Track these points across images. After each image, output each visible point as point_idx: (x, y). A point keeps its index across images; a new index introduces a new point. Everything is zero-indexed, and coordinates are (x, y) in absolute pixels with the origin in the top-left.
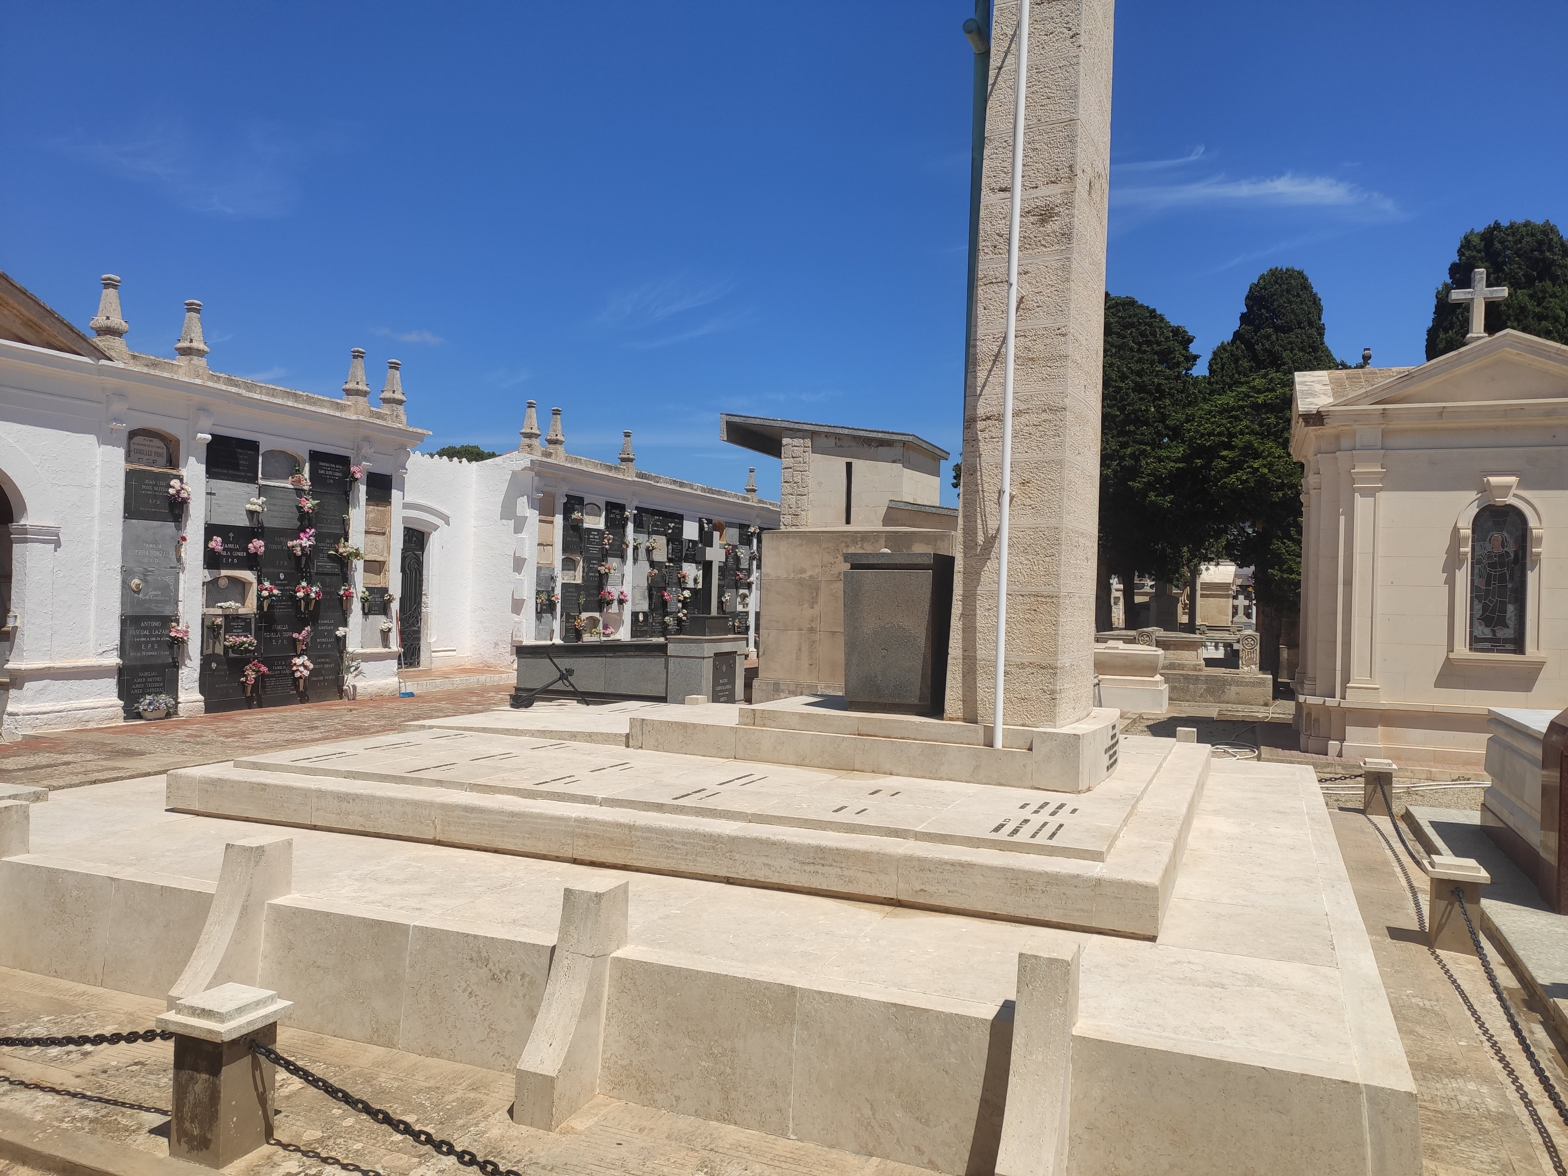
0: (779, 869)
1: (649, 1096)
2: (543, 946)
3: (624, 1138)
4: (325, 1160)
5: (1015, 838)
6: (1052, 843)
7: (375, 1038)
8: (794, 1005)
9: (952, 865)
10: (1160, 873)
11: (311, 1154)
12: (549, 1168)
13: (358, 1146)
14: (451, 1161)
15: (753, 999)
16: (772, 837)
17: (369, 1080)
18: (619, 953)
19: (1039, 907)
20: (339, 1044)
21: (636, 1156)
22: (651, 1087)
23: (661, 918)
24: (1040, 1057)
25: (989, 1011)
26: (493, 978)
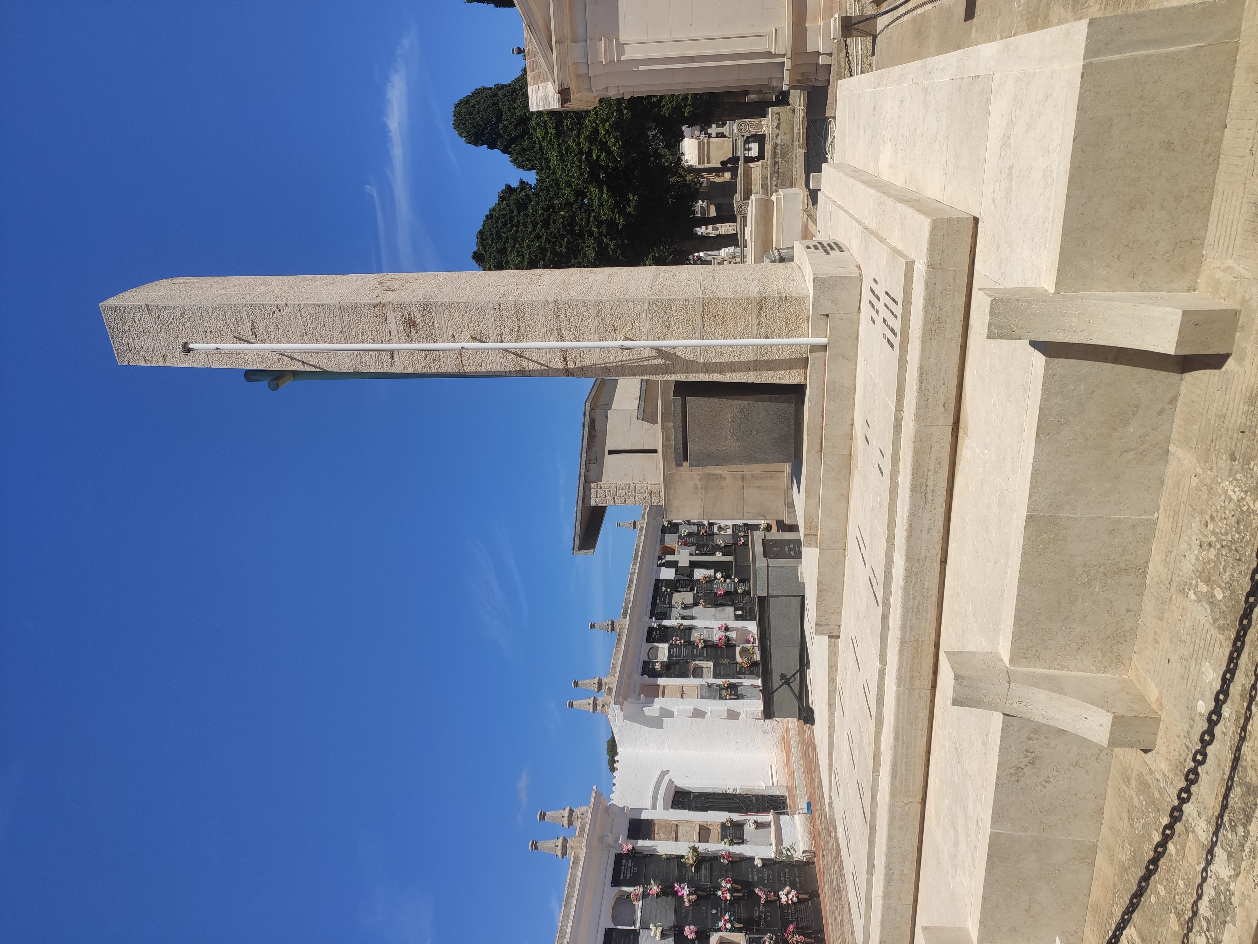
0: (932, 522)
1: (1128, 634)
2: (1003, 722)
3: (1163, 656)
4: (1195, 913)
5: (898, 331)
6: (900, 302)
7: (1089, 861)
8: (1043, 516)
9: (921, 382)
10: (921, 217)
11: (1190, 925)
12: (1192, 722)
13: (1181, 883)
14: (1188, 808)
15: (1039, 550)
16: (905, 527)
17: (1125, 869)
18: (1006, 659)
19: (953, 312)
20: (1096, 891)
21: (1178, 648)
22: (1120, 633)
23: (976, 621)
24: (1075, 319)
25: (1039, 359)
26: (1033, 763)
